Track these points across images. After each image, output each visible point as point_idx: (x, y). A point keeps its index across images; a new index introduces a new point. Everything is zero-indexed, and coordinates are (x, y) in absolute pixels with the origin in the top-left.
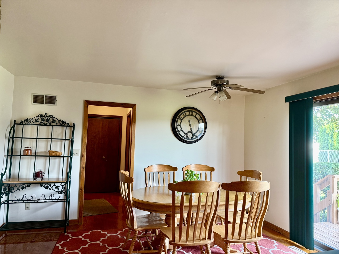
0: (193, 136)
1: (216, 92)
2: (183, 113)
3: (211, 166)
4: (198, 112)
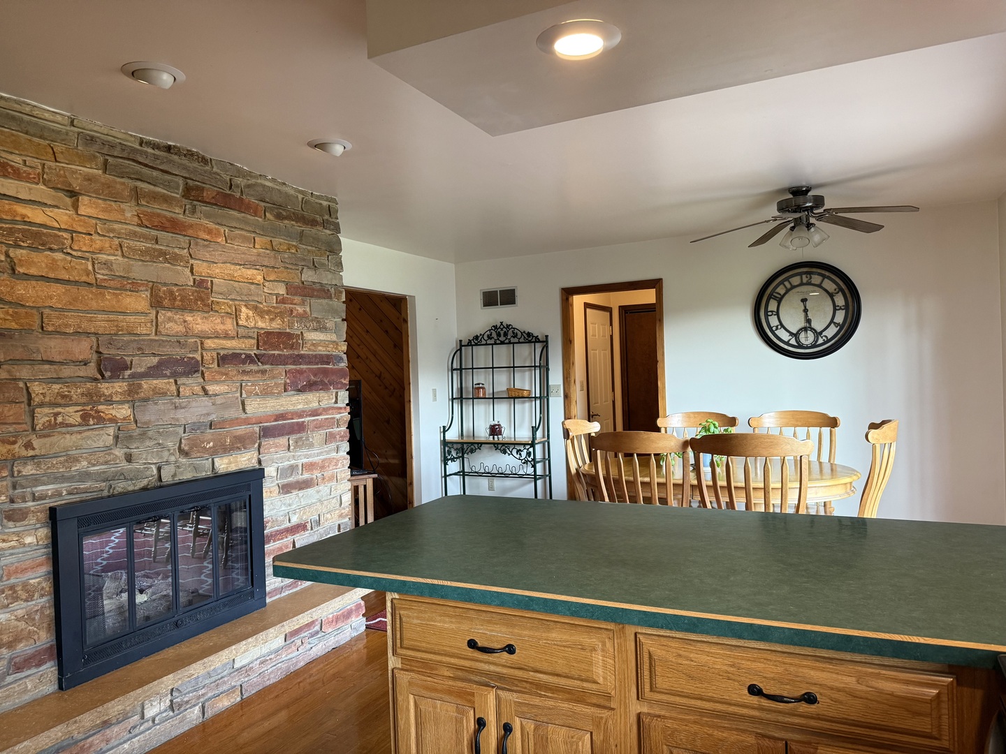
0: (816, 340)
2: (782, 283)
4: (827, 273)
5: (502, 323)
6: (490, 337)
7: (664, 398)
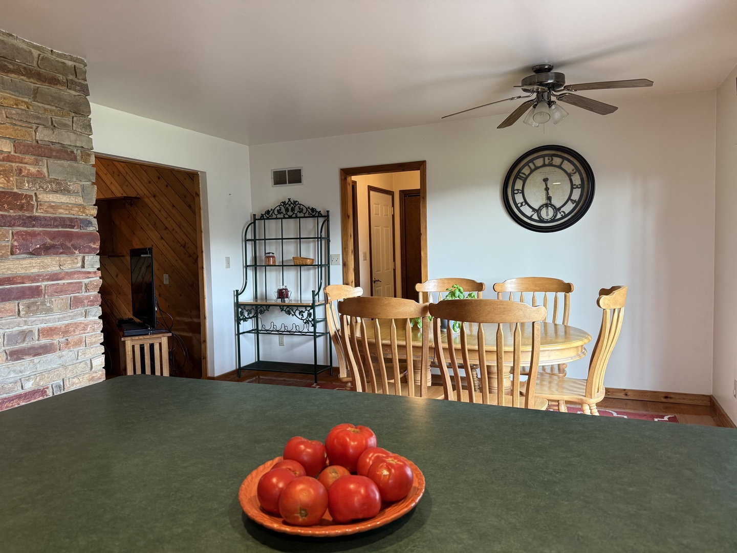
0: (555, 215)
1: (535, 106)
2: (527, 164)
3: (566, 282)
5: (289, 199)
6: (279, 212)
7: (426, 266)
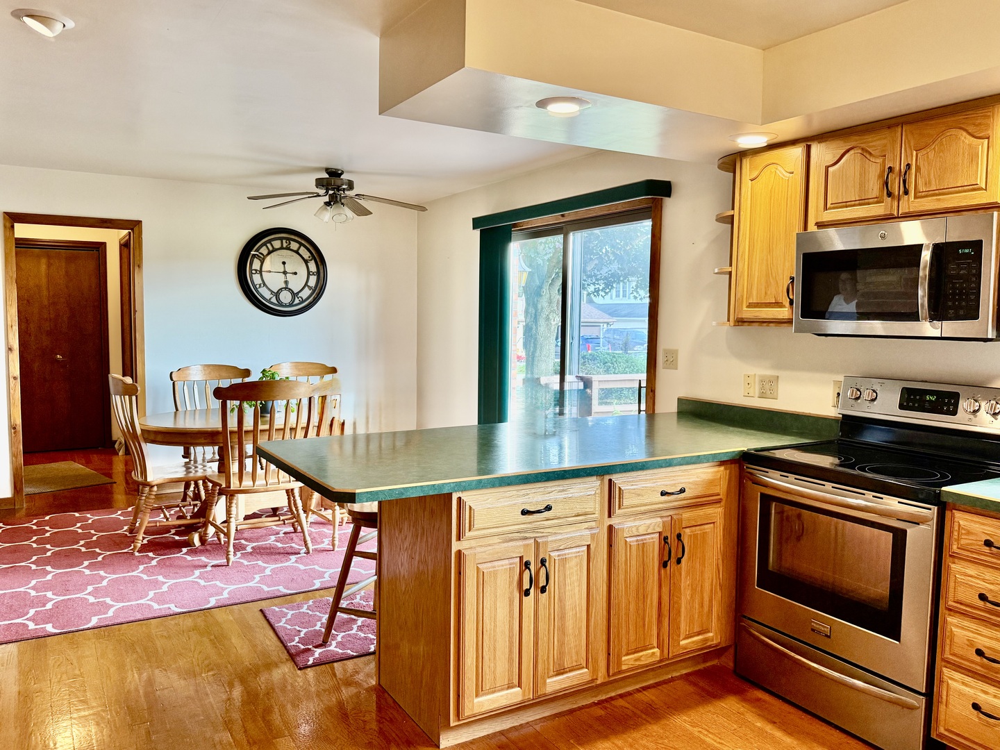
0: (293, 300)
1: (328, 204)
2: (265, 244)
3: (330, 365)
4: (303, 242)
